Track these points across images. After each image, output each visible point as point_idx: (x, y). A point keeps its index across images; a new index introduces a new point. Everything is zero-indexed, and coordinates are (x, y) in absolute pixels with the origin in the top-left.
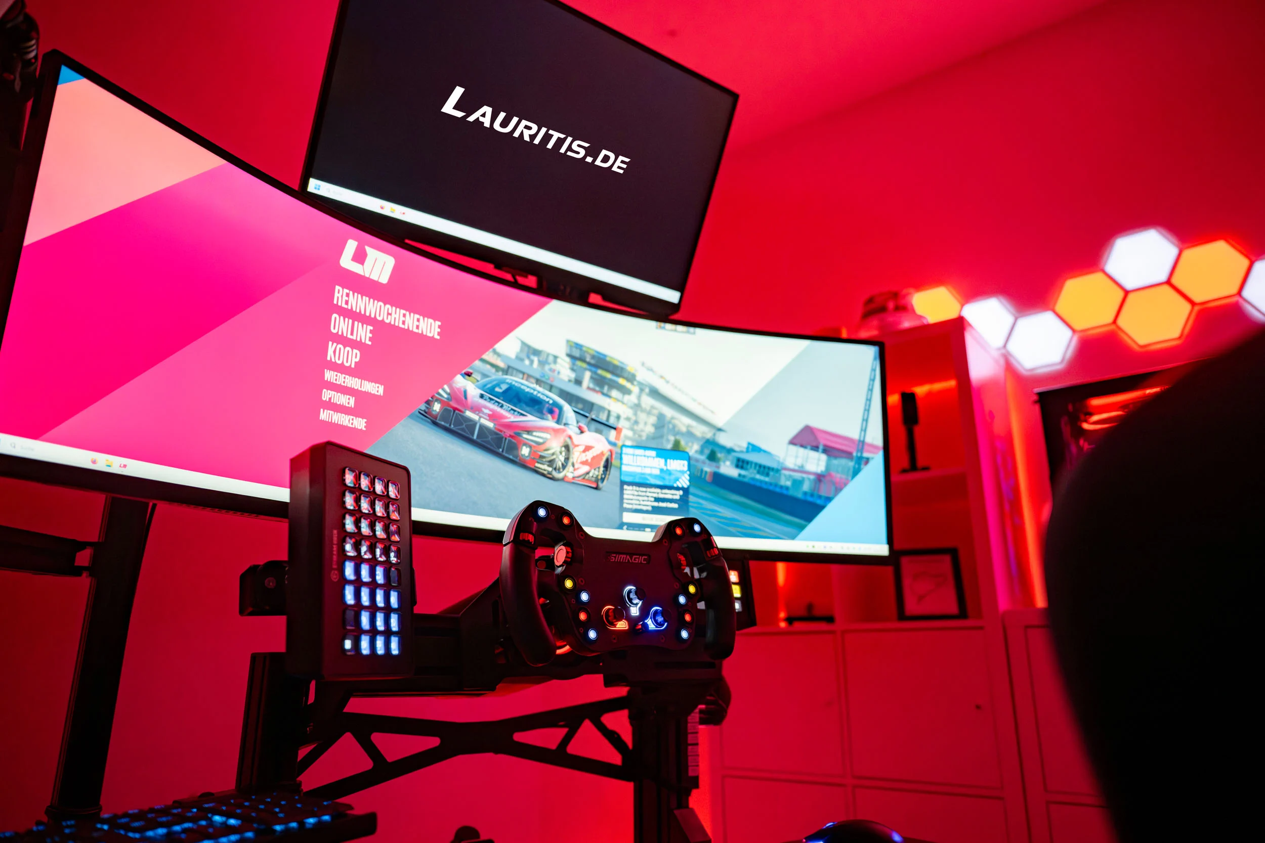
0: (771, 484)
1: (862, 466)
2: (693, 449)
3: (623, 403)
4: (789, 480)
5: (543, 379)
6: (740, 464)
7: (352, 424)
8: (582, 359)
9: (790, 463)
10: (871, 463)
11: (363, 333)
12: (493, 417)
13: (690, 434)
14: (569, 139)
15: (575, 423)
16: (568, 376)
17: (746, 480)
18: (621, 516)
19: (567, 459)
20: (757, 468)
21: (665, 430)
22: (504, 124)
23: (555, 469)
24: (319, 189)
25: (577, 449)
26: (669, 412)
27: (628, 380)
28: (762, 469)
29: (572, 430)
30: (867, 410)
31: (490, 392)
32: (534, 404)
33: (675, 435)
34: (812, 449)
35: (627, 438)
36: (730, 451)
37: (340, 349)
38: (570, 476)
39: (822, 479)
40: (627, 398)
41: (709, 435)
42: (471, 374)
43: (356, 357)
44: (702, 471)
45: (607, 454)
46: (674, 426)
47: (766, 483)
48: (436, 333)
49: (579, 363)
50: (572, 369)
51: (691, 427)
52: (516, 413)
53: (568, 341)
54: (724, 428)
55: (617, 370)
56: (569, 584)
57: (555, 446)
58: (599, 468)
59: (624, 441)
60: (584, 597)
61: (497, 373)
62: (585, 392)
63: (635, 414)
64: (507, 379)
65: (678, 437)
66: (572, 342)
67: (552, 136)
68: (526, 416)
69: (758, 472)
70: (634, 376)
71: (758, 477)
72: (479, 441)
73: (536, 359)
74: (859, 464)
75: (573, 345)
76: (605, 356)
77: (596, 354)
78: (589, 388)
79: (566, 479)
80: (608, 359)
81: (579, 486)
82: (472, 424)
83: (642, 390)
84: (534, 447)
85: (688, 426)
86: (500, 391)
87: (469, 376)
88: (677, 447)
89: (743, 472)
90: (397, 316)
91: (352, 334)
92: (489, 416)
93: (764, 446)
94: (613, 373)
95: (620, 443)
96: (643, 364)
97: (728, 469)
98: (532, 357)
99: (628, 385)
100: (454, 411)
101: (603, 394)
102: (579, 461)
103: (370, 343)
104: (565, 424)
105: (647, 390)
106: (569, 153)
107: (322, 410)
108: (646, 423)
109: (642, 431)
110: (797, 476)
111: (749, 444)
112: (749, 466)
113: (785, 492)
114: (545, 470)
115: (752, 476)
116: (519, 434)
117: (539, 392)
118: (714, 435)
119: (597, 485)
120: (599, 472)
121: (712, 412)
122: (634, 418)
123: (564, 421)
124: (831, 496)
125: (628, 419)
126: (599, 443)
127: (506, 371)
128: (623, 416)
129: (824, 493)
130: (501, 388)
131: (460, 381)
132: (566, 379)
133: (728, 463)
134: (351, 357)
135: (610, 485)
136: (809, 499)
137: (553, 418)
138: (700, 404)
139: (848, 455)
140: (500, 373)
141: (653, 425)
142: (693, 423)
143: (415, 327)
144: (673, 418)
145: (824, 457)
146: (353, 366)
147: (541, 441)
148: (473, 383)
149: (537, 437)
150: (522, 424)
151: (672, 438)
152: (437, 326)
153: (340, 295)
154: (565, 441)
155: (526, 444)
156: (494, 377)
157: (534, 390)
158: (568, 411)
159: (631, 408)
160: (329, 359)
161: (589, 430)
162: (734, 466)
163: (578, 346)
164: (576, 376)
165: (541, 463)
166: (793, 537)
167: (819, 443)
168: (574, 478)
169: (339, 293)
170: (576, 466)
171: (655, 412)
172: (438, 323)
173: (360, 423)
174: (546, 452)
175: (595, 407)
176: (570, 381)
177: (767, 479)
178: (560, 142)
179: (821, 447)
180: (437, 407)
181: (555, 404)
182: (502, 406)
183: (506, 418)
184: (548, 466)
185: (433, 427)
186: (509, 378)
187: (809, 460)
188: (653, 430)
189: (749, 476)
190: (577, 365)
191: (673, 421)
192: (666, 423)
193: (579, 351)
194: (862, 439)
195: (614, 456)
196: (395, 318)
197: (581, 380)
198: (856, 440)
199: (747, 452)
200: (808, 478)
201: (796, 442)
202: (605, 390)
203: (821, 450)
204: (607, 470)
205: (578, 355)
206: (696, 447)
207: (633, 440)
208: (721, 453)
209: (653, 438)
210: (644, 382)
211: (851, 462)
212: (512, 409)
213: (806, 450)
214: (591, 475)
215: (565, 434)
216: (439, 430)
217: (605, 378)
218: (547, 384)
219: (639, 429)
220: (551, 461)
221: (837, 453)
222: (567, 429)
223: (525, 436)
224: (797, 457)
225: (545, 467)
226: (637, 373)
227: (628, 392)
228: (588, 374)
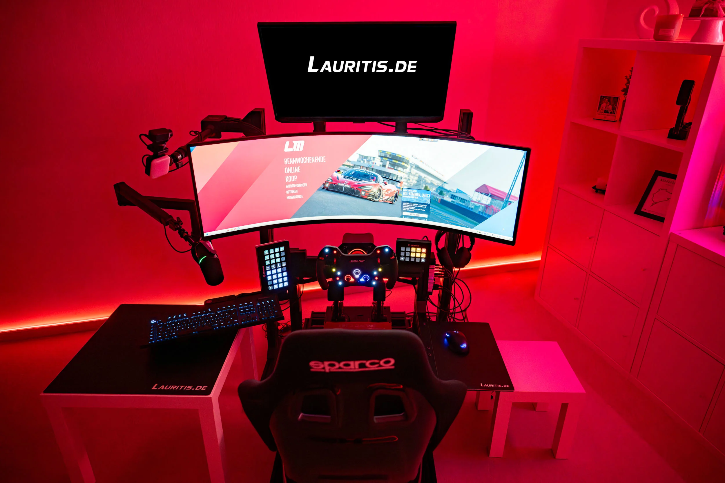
0: (465, 206)
1: (507, 205)
2: (433, 190)
3: (403, 172)
4: (473, 206)
5: (369, 167)
6: (453, 197)
7: (298, 198)
8: (387, 157)
9: (475, 199)
10: (512, 204)
11: (297, 170)
12: (349, 184)
13: (432, 184)
15: (383, 182)
16: (380, 164)
17: (455, 203)
18: (402, 213)
19: (380, 194)
20: (460, 199)
21: (421, 182)
23: (375, 198)
25: (384, 190)
26: (423, 175)
27: (405, 163)
28: (462, 200)
29: (382, 184)
30: (515, 181)
31: (347, 176)
32: (366, 176)
33: (425, 184)
34: (485, 195)
35: (405, 185)
36: (449, 191)
37: (290, 177)
38: (381, 200)
39: (488, 207)
40: (405, 170)
41: (440, 184)
42: (340, 171)
43: (296, 178)
44: (436, 198)
45: (396, 192)
46: (425, 181)
47: (463, 205)
48: (324, 161)
49: (384, 159)
50: (381, 161)
51: (433, 181)
52: (358, 181)
53: (379, 151)
54: (446, 182)
55: (401, 159)
57: (375, 190)
58: (393, 197)
61: (350, 168)
62: (386, 170)
63: (409, 176)
64: (354, 169)
65: (426, 185)
68: (362, 181)
69: (460, 201)
70: (408, 161)
71: (460, 203)
72: (344, 192)
73: (365, 160)
74: (506, 204)
75: (381, 151)
76: (396, 154)
77: (391, 154)
78: (388, 168)
79: (380, 201)
80: (397, 155)
81: (384, 203)
82: (341, 187)
83: (412, 167)
84: (366, 191)
85: (431, 181)
86: (352, 174)
87: (339, 172)
88: (426, 189)
89: (453, 200)
91: (293, 171)
93: (463, 191)
94: (399, 161)
95: (402, 188)
96: (412, 156)
97: (447, 198)
98: (364, 160)
99: (406, 165)
100: (334, 185)
102: (385, 195)
103: (300, 172)
104: (379, 182)
105: (414, 167)
107: (287, 197)
108: (413, 180)
109: (411, 183)
110: (477, 204)
111: (457, 189)
112: (457, 198)
113: (471, 210)
115: (458, 202)
116: (360, 188)
117: (367, 172)
118: (443, 184)
119: (392, 202)
121: (443, 175)
122: (408, 178)
123: (378, 181)
124: (491, 215)
125: (405, 178)
126: (392, 188)
127: (353, 167)
128: (403, 177)
129: (487, 213)
130: (352, 173)
131: (335, 174)
133: (447, 196)
134: (294, 178)
135: (398, 202)
136: (481, 214)
137: (374, 181)
138: (437, 172)
139: (502, 199)
140: (351, 168)
141: (416, 180)
143: (315, 160)
144: (425, 177)
145: (490, 199)
146: (295, 181)
147: (369, 189)
148: (341, 174)
149: (367, 188)
150: (360, 184)
151: (424, 185)
153: (286, 161)
154: (379, 188)
155: (363, 191)
156: (349, 170)
157: (365, 171)
158: (380, 177)
159: (407, 174)
160: (286, 181)
161: (389, 184)
162: (450, 197)
163: (384, 152)
164: (383, 164)
165: (369, 197)
166: (472, 228)
167: (489, 192)
168: (383, 200)
170: (384, 197)
171: (418, 175)
172: (324, 157)
173: (301, 197)
174: (372, 193)
175: (391, 175)
176: (380, 166)
177: (464, 204)
179: (490, 194)
180: (327, 185)
181: (374, 175)
182: (353, 180)
183: (355, 183)
184: (372, 197)
185: (327, 191)
186: (355, 169)
187: (483, 199)
188: (416, 182)
189: (456, 202)
190: (383, 160)
191: (425, 179)
192: (422, 179)
193: (384, 154)
194: (509, 193)
195: (399, 192)
196: (308, 161)
197: (385, 165)
198: (507, 193)
199: (456, 192)
200: (482, 206)
201: (478, 191)
202: (396, 168)
203: (489, 196)
204: (396, 197)
205: (383, 156)
206: (434, 189)
207: (407, 186)
208: (445, 192)
209: (416, 185)
210: (413, 163)
211: (503, 202)
212: (357, 180)
213: (483, 195)
214: (390, 199)
215: (379, 185)
216: (329, 192)
217: (395, 163)
218: (371, 168)
219: (410, 182)
220: (373, 196)
221: (496, 198)
222: (380, 184)
223: (362, 188)
224: (478, 197)
225: (371, 198)
226: (410, 160)
227: (406, 168)
228: (388, 162)
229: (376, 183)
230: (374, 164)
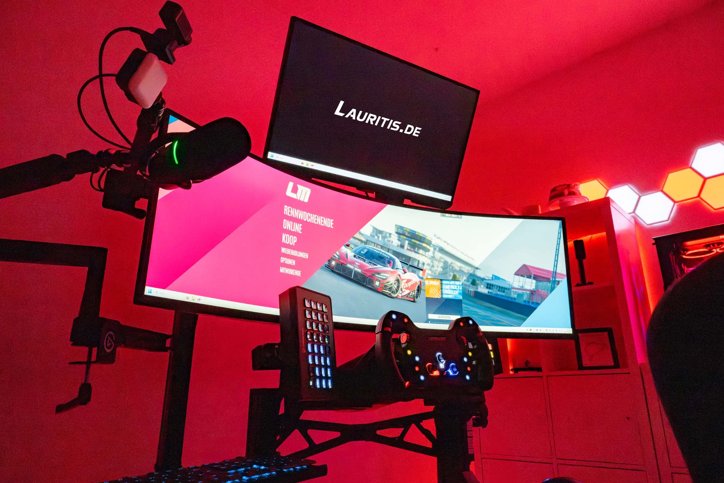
0: (506, 297)
1: (556, 286)
2: (463, 279)
3: (426, 256)
4: (516, 294)
5: (385, 246)
6: (489, 286)
7: (295, 274)
8: (404, 235)
9: (516, 285)
10: (561, 284)
11: (298, 228)
12: (361, 266)
13: (461, 271)
14: (392, 121)
15: (402, 268)
16: (397, 243)
17: (493, 295)
18: (427, 316)
19: (398, 287)
20: (498, 288)
21: (448, 269)
22: (361, 117)
23: (393, 292)
24: (273, 157)
25: (403, 281)
26: (449, 260)
27: (427, 244)
28: (501, 289)
29: (400, 272)
30: (557, 255)
31: (359, 254)
32: (381, 259)
33: (453, 272)
34: (527, 277)
35: (428, 274)
36: (483, 279)
37: (288, 236)
38: (400, 295)
39: (534, 293)
40: (427, 253)
41: (471, 272)
42: (349, 245)
43: (295, 240)
44: (469, 290)
45: (419, 283)
46: (453, 268)
47: (503, 296)
48: (331, 226)
49: (402, 236)
50: (399, 240)
51: (462, 267)
52: (372, 264)
53: (396, 225)
54: (479, 267)
55: (421, 239)
56: (409, 352)
57: (392, 280)
58: (415, 291)
59: (427, 276)
60: (417, 359)
61: (361, 244)
62: (405, 252)
63: (432, 262)
64: (366, 247)
65: (455, 273)
66: (399, 226)
67: (383, 120)
68: (377, 265)
69: (499, 291)
70: (430, 242)
71: (499, 293)
72: (354, 279)
73: (380, 236)
74: (554, 285)
75: (398, 227)
76: (416, 232)
77: (410, 231)
78: (407, 249)
79: (398, 297)
80: (417, 233)
81: (405, 301)
82: (350, 271)
83: (435, 249)
84: (381, 281)
85: (460, 267)
86: (364, 253)
87: (348, 246)
88: (454, 278)
89: (490, 291)
90: (313, 218)
91: (293, 229)
92: (359, 266)
93: (501, 277)
94: (419, 241)
95: (425, 278)
96: (435, 235)
97: (482, 289)
99: (428, 247)
100: (342, 264)
101: (415, 252)
102: (404, 288)
103: (301, 233)
104: (396, 269)
105: (438, 249)
106: (392, 129)
107: (281, 267)
108: (438, 267)
109: (436, 271)
110: (520, 292)
111: (493, 275)
112: (494, 288)
113: (514, 301)
114: (387, 293)
115: (496, 293)
116: (374, 275)
117: (383, 253)
118: (474, 271)
119: (414, 300)
120: (415, 293)
121: (473, 259)
122: (431, 264)
123: (396, 267)
124: (539, 302)
125: (428, 265)
126: (413, 277)
127: (366, 243)
128: (426, 263)
129: (535, 301)
130: (364, 252)
131: (344, 249)
132: (396, 245)
133: (482, 286)
134: (292, 240)
135: (421, 300)
136: (527, 304)
137: (390, 266)
138: (466, 255)
139: (548, 280)
140: (363, 244)
141: (441, 267)
142: (463, 266)
143: (321, 223)
144: (452, 263)
145: (534, 281)
146: (294, 245)
147: (385, 278)
148: (350, 250)
149: (383, 276)
150: (375, 270)
151: (452, 274)
152: (332, 222)
153: (287, 210)
154: (397, 277)
155: (377, 280)
156: (360, 246)
157: (380, 252)
158: (397, 261)
159: (430, 259)
160: (283, 242)
161: (409, 272)
162: (486, 287)
163: (401, 228)
164: (401, 243)
165: (385, 290)
166: (519, 325)
167: (532, 274)
168: (402, 296)
169: (286, 209)
170: (403, 291)
171: (443, 260)
172: (332, 220)
173: (298, 273)
174: (388, 284)
175: (411, 259)
176: (398, 246)
177: (504, 294)
178: (387, 122)
179: (532, 276)
180: (333, 263)
181: (391, 258)
182: (365, 261)
183: (367, 266)
184: (389, 291)
185: (333, 273)
186: (368, 246)
187: (526, 283)
188: (441, 270)
189: (494, 293)
190: (401, 238)
191: (452, 265)
192: (449, 266)
193: (402, 230)
194: (555, 271)
195: (422, 285)
196: (312, 219)
197: (403, 245)
198: (551, 271)
199: (492, 280)
200: (526, 293)
201: (518, 274)
202: (416, 250)
203: (532, 278)
204: (419, 292)
205: (401, 232)
206: (465, 278)
207: (432, 276)
208: (478, 281)
209: (442, 274)
210: (436, 245)
211: (550, 283)
212: (370, 262)
213: (524, 278)
214: (411, 295)
215: (397, 274)
216: (335, 274)
217: (415, 243)
218: (387, 248)
219: (434, 270)
220: (391, 288)
221: (541, 279)
222: (397, 271)
223: (377, 276)
224: (519, 282)
225: (387, 291)
226: (432, 241)
227: (428, 250)
228: (407, 242)
229: (394, 270)
230: (391, 242)
